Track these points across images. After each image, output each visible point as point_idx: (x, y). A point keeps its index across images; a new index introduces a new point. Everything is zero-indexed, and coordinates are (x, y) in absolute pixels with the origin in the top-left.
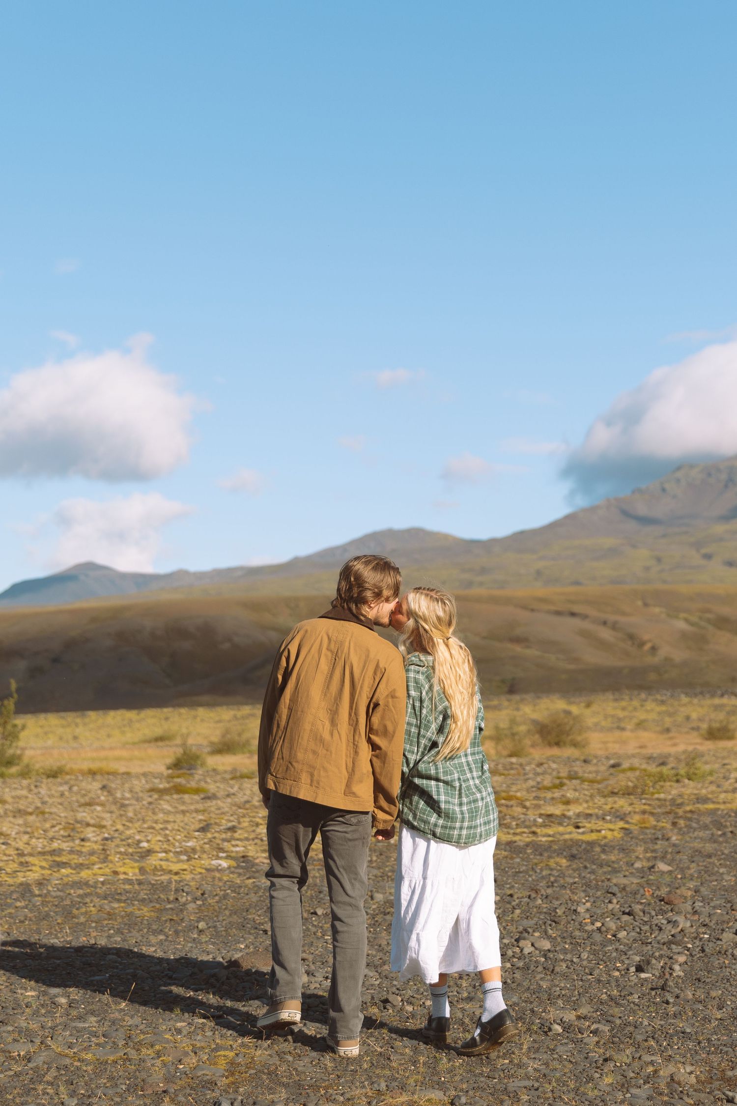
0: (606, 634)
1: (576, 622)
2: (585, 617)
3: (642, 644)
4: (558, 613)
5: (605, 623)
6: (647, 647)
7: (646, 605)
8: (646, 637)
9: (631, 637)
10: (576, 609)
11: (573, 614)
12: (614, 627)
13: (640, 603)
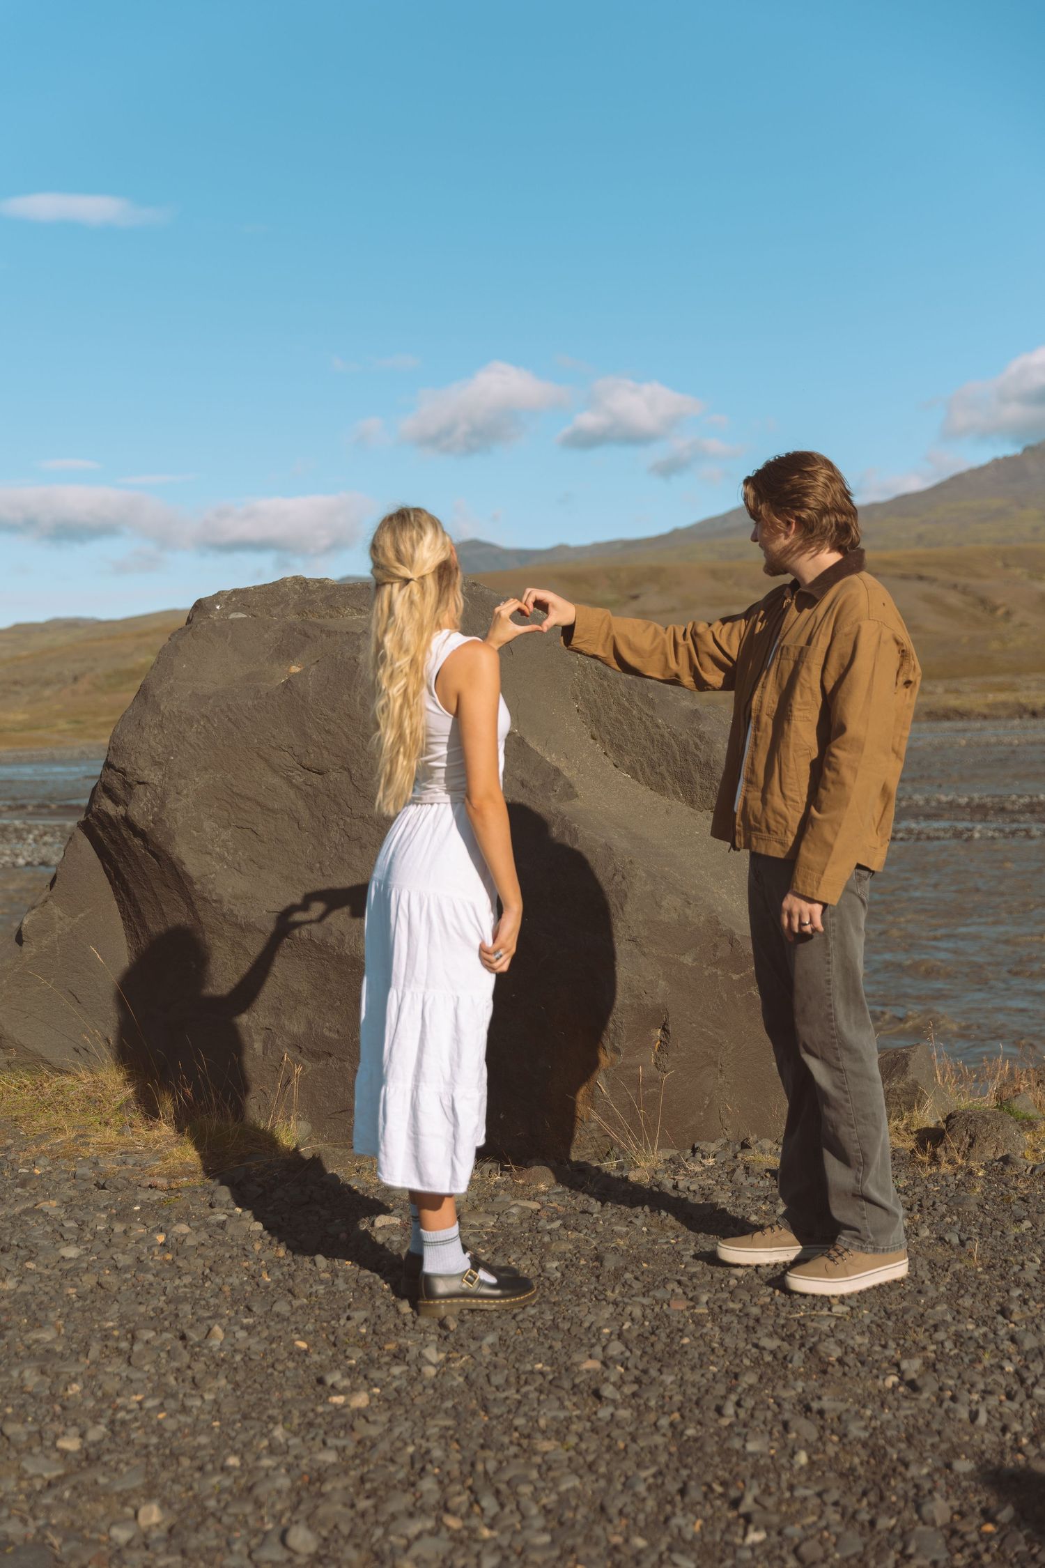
0: (953, 599)
1: (923, 587)
2: (932, 580)
3: (994, 609)
4: (904, 577)
5: (955, 587)
6: (1000, 612)
7: (1006, 566)
8: (999, 601)
9: (983, 601)
10: (925, 572)
11: (921, 578)
12: (965, 591)
13: (999, 564)
